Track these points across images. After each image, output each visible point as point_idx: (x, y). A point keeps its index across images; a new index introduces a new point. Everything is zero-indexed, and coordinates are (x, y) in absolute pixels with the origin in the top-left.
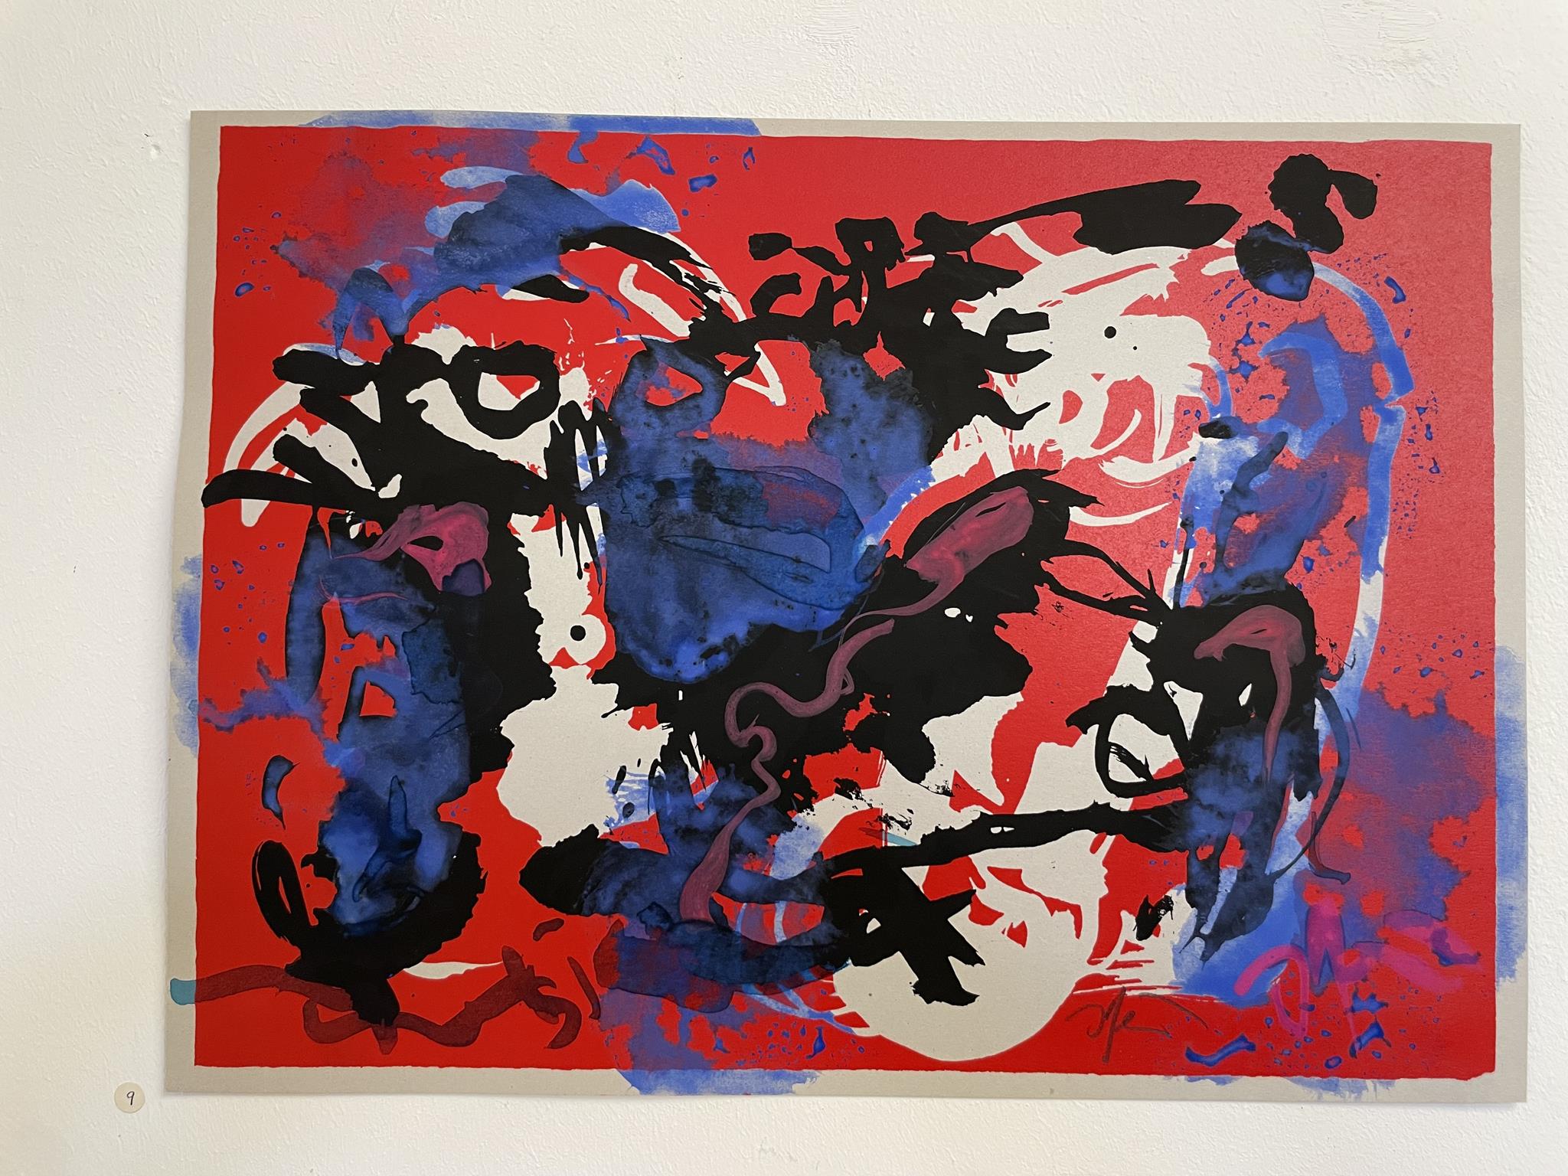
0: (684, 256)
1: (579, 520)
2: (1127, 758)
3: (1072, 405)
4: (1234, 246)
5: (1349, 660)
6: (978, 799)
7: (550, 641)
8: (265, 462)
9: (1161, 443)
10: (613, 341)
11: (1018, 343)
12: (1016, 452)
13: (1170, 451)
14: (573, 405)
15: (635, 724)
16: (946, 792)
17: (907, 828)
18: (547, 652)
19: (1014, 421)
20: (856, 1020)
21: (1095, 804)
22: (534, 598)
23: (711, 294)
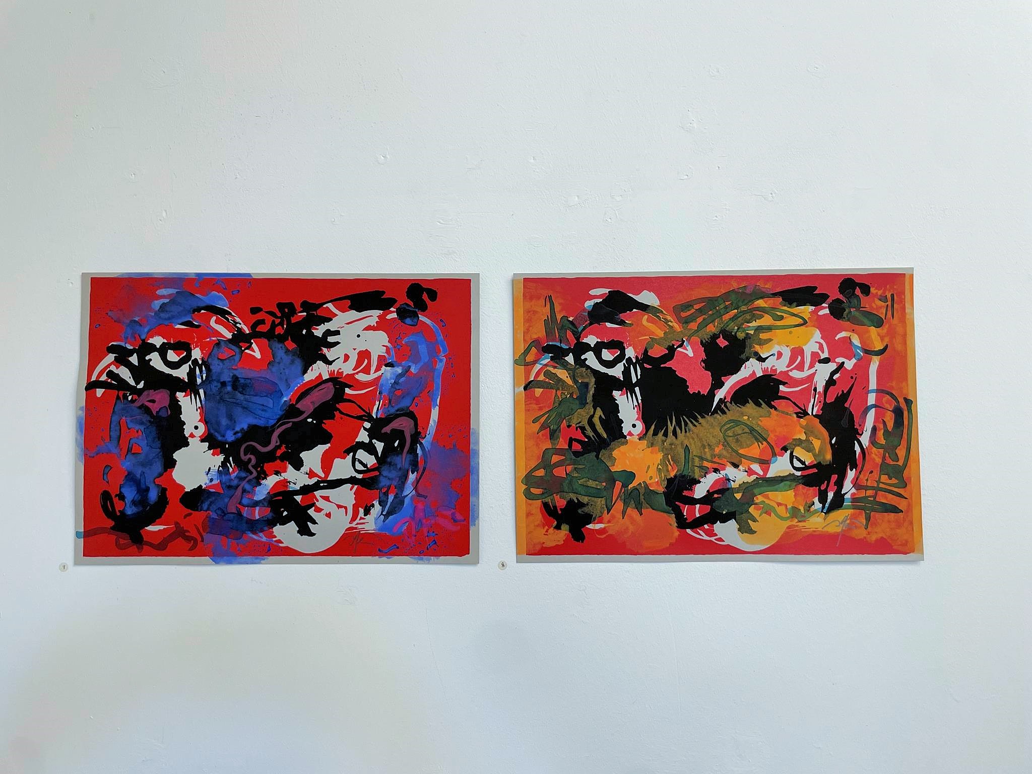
0: (230, 314)
1: (197, 393)
2: (361, 462)
3: (347, 357)
4: (395, 310)
5: (428, 433)
6: (316, 475)
7: (188, 430)
8: (104, 378)
9: (373, 369)
10: (208, 340)
11: (331, 339)
12: (330, 372)
13: (376, 371)
14: (196, 360)
15: (213, 454)
16: (307, 474)
17: (295, 484)
18: (187, 434)
19: (329, 363)
20: (280, 541)
21: (351, 476)
22: (183, 417)
23: (238, 325)
